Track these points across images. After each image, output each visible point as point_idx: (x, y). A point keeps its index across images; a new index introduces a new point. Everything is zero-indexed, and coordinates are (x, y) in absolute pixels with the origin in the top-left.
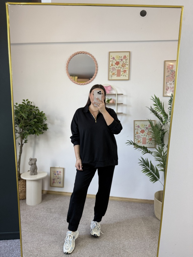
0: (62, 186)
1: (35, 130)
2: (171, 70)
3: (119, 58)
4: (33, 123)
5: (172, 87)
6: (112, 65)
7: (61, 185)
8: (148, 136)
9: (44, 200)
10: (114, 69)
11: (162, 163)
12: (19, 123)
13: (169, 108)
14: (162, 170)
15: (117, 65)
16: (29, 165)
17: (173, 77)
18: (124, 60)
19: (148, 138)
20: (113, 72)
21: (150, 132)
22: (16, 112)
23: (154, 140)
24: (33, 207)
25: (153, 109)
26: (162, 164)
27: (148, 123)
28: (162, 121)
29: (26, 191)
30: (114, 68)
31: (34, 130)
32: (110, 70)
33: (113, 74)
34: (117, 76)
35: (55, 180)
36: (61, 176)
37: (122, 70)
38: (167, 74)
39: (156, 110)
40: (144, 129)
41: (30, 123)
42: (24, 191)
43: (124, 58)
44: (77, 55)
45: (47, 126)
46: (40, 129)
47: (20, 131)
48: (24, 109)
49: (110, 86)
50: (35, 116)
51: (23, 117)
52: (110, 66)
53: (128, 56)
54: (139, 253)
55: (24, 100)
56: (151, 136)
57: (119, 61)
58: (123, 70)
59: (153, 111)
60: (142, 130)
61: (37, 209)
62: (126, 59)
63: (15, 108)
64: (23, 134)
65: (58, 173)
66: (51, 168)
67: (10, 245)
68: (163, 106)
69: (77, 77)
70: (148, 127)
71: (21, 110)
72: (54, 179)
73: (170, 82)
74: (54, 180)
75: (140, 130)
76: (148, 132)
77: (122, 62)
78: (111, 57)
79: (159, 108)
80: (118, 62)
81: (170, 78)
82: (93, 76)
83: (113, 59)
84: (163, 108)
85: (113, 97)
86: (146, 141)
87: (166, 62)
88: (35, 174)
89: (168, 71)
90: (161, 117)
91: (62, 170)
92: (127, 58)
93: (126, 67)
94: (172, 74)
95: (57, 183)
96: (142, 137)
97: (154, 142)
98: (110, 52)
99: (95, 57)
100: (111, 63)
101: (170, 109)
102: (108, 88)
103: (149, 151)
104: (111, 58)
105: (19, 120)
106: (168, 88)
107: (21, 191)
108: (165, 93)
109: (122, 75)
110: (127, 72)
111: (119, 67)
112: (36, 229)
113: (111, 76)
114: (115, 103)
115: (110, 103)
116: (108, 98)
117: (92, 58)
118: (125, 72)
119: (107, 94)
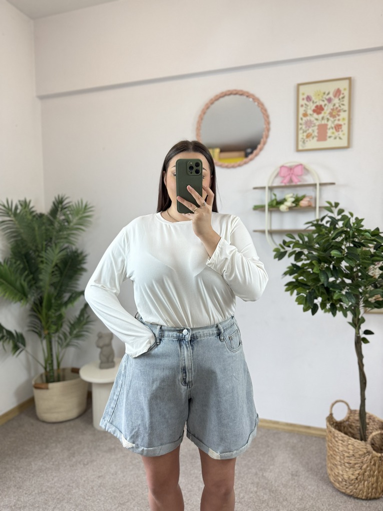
3: (322, 97)
10: (309, 124)
15: (319, 113)
18: (336, 101)
20: (308, 132)
30: (310, 121)
32: (300, 126)
33: (308, 136)
37: (330, 124)
43: (335, 96)
44: (222, 100)
49: (301, 165)
52: (300, 118)
53: (345, 89)
57: (323, 104)
58: (333, 126)
62: (341, 96)
69: (217, 150)
77: (330, 106)
78: (301, 97)
80: (321, 106)
82: (259, 143)
83: (307, 100)
85: (309, 192)
88: (109, 367)
92: (343, 94)
93: (341, 117)
98: (299, 85)
100: (302, 110)
102: (296, 169)
104: (303, 99)
109: (330, 137)
110: (345, 128)
111: (323, 118)
113: (304, 142)
114: (313, 205)
115: (301, 207)
116: (297, 196)
117: (256, 103)
118: (339, 128)
119: (293, 184)
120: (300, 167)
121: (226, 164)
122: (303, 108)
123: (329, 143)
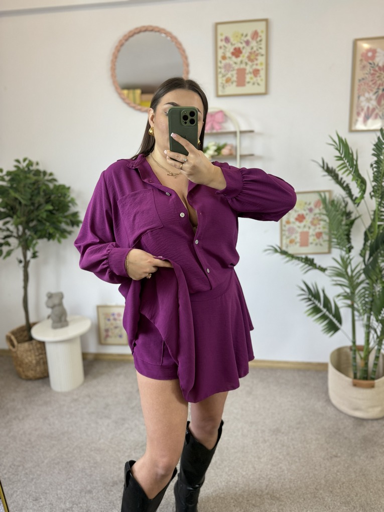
0: (125, 342)
1: (51, 230)
2: (370, 64)
3: (240, 39)
4: (44, 215)
5: (371, 107)
6: (224, 58)
7: (123, 341)
8: (313, 227)
9: (89, 376)
10: (228, 67)
11: (348, 290)
12: (14, 213)
13: (372, 165)
14: (349, 306)
15: (237, 56)
16: (48, 307)
17: (376, 82)
18: (253, 44)
19: (314, 233)
20: (227, 76)
21: (317, 218)
22: (3, 191)
24: (66, 394)
25: (327, 164)
26: (348, 294)
27: (315, 198)
28: (350, 195)
30: (229, 64)
32: (219, 70)
34: (237, 85)
35: (108, 332)
37: (249, 69)
38: (360, 74)
40: (304, 213)
41: (38, 216)
43: (253, 38)
44: (136, 36)
45: (78, 217)
47: (18, 233)
49: (221, 112)
50: (48, 196)
52: (219, 61)
53: (262, 32)
55: (18, 161)
56: (319, 228)
57: (241, 46)
58: (251, 70)
60: (299, 215)
62: (259, 39)
64: (26, 240)
65: (115, 317)
66: (98, 307)
68: (357, 161)
69: (138, 92)
70: (313, 207)
72: (108, 329)
73: (367, 95)
75: (296, 216)
76: (314, 219)
77: (248, 49)
78: (219, 38)
79: (346, 166)
80: (239, 48)
81: (368, 84)
83: (226, 42)
84: (356, 165)
85: (230, 141)
87: (359, 43)
88: (62, 326)
89: (364, 67)
92: (261, 36)
93: (259, 62)
94: (373, 74)
95: (115, 337)
96: (300, 230)
98: (217, 24)
99: (181, 38)
100: (220, 53)
101: (375, 167)
102: (216, 116)
104: (222, 40)
106: (362, 110)
109: (249, 82)
110: (262, 73)
111: (241, 62)
113: (223, 87)
114: (234, 153)
115: (223, 155)
116: (219, 144)
117: (174, 43)
118: (257, 74)
119: (214, 131)
121: (146, 109)
122: (222, 50)
123: (248, 89)
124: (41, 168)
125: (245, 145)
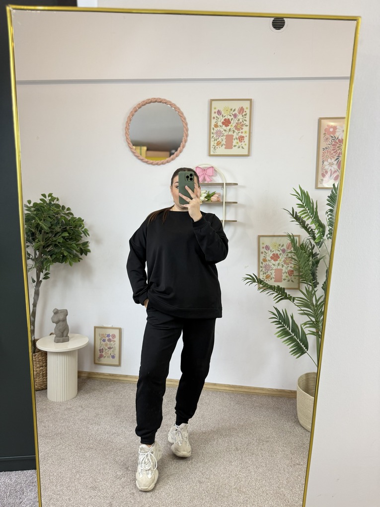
0: (117, 363)
1: (66, 254)
2: (332, 137)
3: (230, 112)
4: (61, 240)
5: (333, 170)
7: (116, 361)
9: (82, 391)
10: (219, 133)
11: (314, 319)
12: (34, 240)
13: (327, 213)
14: (313, 333)
15: (227, 126)
16: (53, 322)
17: (337, 151)
18: (240, 117)
19: (287, 271)
20: (218, 140)
21: (289, 257)
22: (28, 219)
23: (297, 274)
24: (61, 404)
25: (296, 213)
26: (313, 322)
27: (287, 241)
28: (314, 238)
29: (46, 373)
30: (220, 131)
31: (62, 253)
32: (212, 135)
34: (225, 148)
35: (103, 352)
36: (115, 344)
37: (235, 135)
38: (323, 145)
39: (302, 216)
40: (279, 253)
41: (56, 241)
42: (43, 374)
43: (239, 113)
44: (147, 105)
45: (88, 246)
46: (75, 251)
47: (35, 257)
48: (43, 212)
49: (213, 167)
50: (65, 227)
51: (42, 228)
52: (212, 128)
53: (247, 108)
54: (267, 494)
55: (44, 195)
56: (291, 267)
57: (230, 118)
58: (237, 137)
59: (297, 218)
60: (274, 254)
61: (69, 409)
62: (244, 113)
63: (26, 210)
64: (42, 263)
65: (110, 338)
66: (95, 328)
67: (16, 481)
68: (316, 208)
69: (145, 148)
70: (286, 249)
71: (36, 215)
72: (103, 349)
73: (329, 160)
74: (101, 351)
75: (269, 254)
76: (286, 258)
77: (236, 121)
78: (213, 111)
79: (307, 212)
81: (330, 152)
82: (179, 146)
83: (218, 114)
84: (317, 212)
85: (218, 190)
86: (282, 276)
87: (322, 120)
88: (63, 341)
89: (327, 139)
90: (312, 230)
91: (117, 333)
92: (245, 112)
93: (243, 131)
94: (334, 145)
95: (108, 357)
96: (274, 268)
97: (298, 277)
98: (212, 100)
99: (182, 110)
100: (213, 122)
101: (330, 214)
102: (208, 171)
103: (289, 295)
104: (215, 113)
105: (33, 234)
106: (326, 172)
107: (37, 373)
108: (319, 183)
109: (235, 146)
110: (246, 139)
111: (230, 130)
112: (67, 448)
113: (215, 148)
114: (222, 201)
115: (211, 201)
116: (209, 192)
117: (177, 112)
118: (242, 140)
119: (206, 182)
120: (211, 169)
121: (151, 161)
122: (215, 120)
123: (235, 151)
124: (61, 203)
125: (230, 195)
